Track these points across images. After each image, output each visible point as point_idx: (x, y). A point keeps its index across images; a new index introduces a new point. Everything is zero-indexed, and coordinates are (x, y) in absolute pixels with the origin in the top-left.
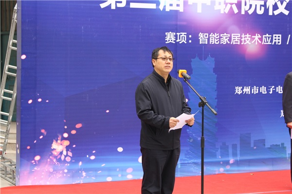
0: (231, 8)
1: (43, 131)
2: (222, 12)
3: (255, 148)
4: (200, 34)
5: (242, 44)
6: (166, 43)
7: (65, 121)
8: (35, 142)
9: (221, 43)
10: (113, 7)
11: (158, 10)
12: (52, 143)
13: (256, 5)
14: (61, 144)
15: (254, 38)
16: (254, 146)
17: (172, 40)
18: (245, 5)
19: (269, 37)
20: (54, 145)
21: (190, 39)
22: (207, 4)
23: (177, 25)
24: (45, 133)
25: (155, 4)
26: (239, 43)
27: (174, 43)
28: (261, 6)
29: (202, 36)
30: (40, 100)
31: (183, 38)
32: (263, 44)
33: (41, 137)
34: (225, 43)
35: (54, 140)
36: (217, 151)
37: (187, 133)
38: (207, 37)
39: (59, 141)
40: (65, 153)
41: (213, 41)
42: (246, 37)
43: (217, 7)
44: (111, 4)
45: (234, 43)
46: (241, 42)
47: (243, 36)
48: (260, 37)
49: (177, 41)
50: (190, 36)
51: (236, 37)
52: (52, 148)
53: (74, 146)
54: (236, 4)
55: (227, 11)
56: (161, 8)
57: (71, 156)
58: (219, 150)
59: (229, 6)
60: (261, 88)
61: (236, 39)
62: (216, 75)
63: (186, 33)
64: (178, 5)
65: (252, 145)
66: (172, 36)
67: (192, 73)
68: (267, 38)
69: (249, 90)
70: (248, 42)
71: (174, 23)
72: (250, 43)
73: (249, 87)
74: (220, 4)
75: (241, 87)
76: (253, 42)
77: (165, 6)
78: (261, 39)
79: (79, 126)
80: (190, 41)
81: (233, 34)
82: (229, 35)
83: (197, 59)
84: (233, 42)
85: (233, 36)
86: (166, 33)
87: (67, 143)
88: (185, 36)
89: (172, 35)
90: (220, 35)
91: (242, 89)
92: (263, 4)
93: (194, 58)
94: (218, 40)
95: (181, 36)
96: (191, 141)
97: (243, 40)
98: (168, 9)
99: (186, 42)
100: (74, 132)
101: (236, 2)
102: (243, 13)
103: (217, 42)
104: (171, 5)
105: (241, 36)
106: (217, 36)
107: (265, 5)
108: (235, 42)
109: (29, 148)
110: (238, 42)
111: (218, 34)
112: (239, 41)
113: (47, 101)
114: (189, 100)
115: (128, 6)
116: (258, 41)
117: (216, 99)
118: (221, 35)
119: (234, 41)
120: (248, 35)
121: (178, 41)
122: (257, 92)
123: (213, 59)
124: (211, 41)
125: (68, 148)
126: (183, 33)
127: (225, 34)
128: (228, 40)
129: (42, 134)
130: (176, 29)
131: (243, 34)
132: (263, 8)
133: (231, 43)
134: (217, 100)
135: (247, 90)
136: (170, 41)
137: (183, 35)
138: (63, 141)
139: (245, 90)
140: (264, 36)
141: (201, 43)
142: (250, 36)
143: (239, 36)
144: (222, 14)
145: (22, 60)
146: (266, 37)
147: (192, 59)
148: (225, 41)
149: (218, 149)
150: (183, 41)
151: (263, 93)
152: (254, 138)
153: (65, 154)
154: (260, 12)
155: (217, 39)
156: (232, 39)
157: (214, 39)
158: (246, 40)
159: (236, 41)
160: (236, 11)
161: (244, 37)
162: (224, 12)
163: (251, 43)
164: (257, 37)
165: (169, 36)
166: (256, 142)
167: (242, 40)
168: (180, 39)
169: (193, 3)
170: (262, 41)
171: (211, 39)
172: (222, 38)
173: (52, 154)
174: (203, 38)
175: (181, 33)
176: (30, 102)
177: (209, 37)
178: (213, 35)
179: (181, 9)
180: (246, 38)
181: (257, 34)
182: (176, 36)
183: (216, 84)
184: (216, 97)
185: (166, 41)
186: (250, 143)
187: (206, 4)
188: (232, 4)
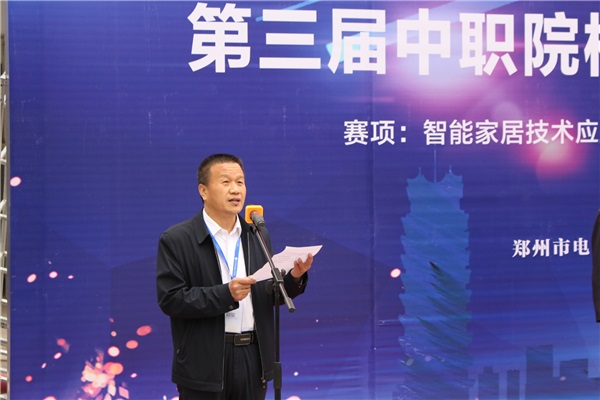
0: (500, 63)
1: (61, 342)
2: (479, 72)
3: (563, 378)
4: (427, 122)
5: (528, 142)
6: (347, 144)
7: (112, 320)
8: (44, 366)
9: (477, 142)
10: (220, 68)
11: (325, 71)
12: (83, 369)
13: (559, 55)
14: (104, 372)
15: (557, 130)
16: (561, 375)
17: (359, 139)
18: (534, 55)
19: (592, 128)
20: (88, 374)
21: (403, 134)
22: (442, 56)
23: (371, 104)
24: (67, 348)
25: (319, 60)
26: (520, 142)
27: (365, 143)
28: (571, 56)
29: (430, 128)
30: (53, 275)
31: (385, 132)
32: (577, 141)
33: (58, 356)
34: (487, 142)
35: (87, 362)
36: (472, 386)
37: (398, 345)
38: (444, 130)
39: (98, 365)
40: (112, 390)
41: (459, 139)
42: (538, 127)
43: (465, 62)
44: (214, 62)
45: (509, 142)
46: (525, 138)
47: (530, 125)
48: (572, 126)
49: (372, 139)
50: (403, 129)
51: (514, 127)
52: (83, 379)
53: (134, 375)
54: (510, 53)
55: (489, 70)
56: (333, 66)
57: (127, 397)
58: (476, 384)
59: (494, 59)
60: (575, 242)
61: (513, 131)
62: (467, 215)
63: (393, 122)
64: (373, 60)
65: (556, 373)
66: (360, 129)
67: (409, 211)
68: (588, 128)
69: (547, 247)
70: (541, 139)
71: (363, 99)
72: (546, 142)
73: (548, 241)
74: (472, 54)
75: (528, 242)
76: (554, 138)
77: (341, 63)
78: (573, 132)
79: (144, 331)
80: (403, 140)
81: (505, 122)
82: (496, 124)
83: (420, 178)
84: (506, 140)
85: (505, 127)
86: (346, 123)
87: (116, 369)
88: (392, 128)
89: (360, 126)
90: (474, 124)
91: (530, 246)
92: (576, 52)
93: (413, 176)
94: (471, 134)
95: (382, 128)
96: (410, 362)
97: (530, 133)
98: (349, 69)
99: (393, 143)
100: (132, 345)
101: (512, 50)
102: (528, 72)
103: (468, 139)
104: (356, 60)
105: (524, 125)
106: (468, 127)
107: (580, 55)
108: (511, 139)
109: (29, 379)
110: (517, 139)
111: (470, 122)
112: (520, 137)
113: (71, 277)
114: (403, 271)
115: (254, 65)
116: (565, 136)
117: (467, 267)
118: (478, 124)
119: (509, 137)
120: (541, 124)
121: (374, 138)
122: (567, 252)
123: (460, 178)
124: (452, 139)
125: (119, 380)
126: (386, 123)
127: (487, 122)
128: (494, 134)
129: (59, 349)
130: (369, 113)
131: (530, 121)
132: (576, 62)
133: (503, 142)
134: (469, 271)
135: (542, 247)
136: (356, 140)
137: (386, 127)
138: (107, 364)
139: (536, 248)
140: (580, 124)
141: (428, 143)
142: (547, 124)
143: (521, 126)
144: (478, 76)
145: (12, 188)
146: (585, 127)
147: (409, 180)
148: (486, 136)
149: (473, 381)
150: (387, 138)
151: (581, 253)
152: (560, 356)
153: (113, 394)
154: (570, 70)
155: (467, 133)
156: (505, 132)
157: (460, 133)
158: (538, 135)
159: (514, 136)
160: (511, 69)
161: (533, 128)
162: (484, 73)
163: (550, 141)
164: (563, 127)
165: (352, 129)
166: (565, 367)
167: (527, 133)
168: (378, 135)
169: (409, 55)
170: (575, 136)
171: (452, 135)
172: (478, 130)
173: (82, 394)
174: (433, 132)
175: (381, 122)
176: (32, 278)
177: (448, 130)
178: (459, 125)
179: (380, 68)
180: (537, 131)
181: (562, 121)
182: (369, 129)
183: (468, 234)
184: (468, 264)
185: (347, 140)
186: (549, 368)
187: (439, 55)
188: (501, 54)
